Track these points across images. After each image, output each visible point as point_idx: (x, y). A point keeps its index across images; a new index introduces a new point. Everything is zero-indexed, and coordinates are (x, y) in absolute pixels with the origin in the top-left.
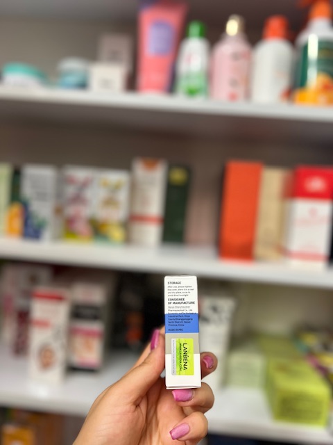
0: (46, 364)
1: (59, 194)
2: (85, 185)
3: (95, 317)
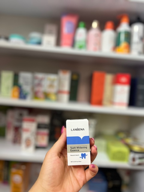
0: (28, 145)
2: (42, 80)
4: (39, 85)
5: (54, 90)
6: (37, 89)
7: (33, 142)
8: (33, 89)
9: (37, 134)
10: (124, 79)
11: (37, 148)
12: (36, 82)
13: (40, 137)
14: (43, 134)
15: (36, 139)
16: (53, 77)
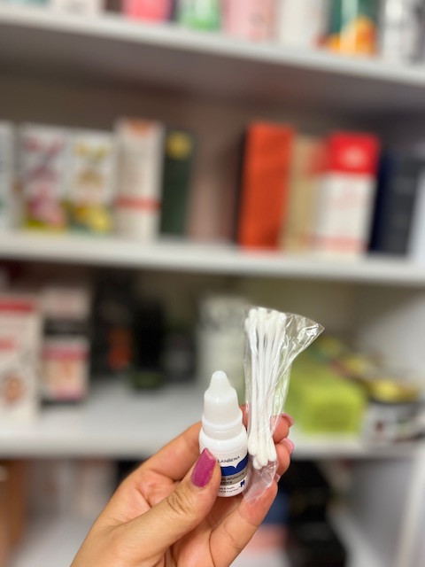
0: (11, 397)
1: (17, 165)
2: (53, 152)
4: (43, 172)
5: (99, 194)
6: (34, 189)
7: (30, 384)
8: (18, 187)
9: (45, 356)
10: (355, 156)
11: (48, 403)
12: (32, 161)
13: (55, 367)
14: (67, 357)
15: (42, 375)
16: (94, 142)
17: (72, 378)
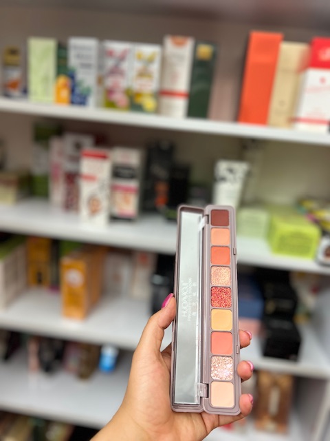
0: (94, 211)
1: (100, 67)
2: (122, 58)
3: (132, 177)
4: (116, 71)
6: (109, 82)
8: (100, 80)
9: (114, 189)
11: (114, 219)
12: (110, 63)
13: (119, 196)
14: (127, 190)
16: (148, 50)
17: (129, 205)
